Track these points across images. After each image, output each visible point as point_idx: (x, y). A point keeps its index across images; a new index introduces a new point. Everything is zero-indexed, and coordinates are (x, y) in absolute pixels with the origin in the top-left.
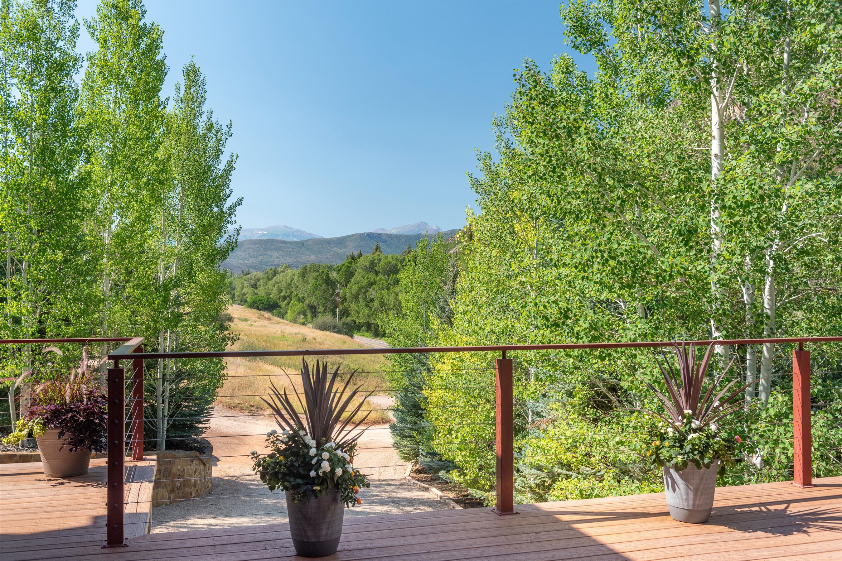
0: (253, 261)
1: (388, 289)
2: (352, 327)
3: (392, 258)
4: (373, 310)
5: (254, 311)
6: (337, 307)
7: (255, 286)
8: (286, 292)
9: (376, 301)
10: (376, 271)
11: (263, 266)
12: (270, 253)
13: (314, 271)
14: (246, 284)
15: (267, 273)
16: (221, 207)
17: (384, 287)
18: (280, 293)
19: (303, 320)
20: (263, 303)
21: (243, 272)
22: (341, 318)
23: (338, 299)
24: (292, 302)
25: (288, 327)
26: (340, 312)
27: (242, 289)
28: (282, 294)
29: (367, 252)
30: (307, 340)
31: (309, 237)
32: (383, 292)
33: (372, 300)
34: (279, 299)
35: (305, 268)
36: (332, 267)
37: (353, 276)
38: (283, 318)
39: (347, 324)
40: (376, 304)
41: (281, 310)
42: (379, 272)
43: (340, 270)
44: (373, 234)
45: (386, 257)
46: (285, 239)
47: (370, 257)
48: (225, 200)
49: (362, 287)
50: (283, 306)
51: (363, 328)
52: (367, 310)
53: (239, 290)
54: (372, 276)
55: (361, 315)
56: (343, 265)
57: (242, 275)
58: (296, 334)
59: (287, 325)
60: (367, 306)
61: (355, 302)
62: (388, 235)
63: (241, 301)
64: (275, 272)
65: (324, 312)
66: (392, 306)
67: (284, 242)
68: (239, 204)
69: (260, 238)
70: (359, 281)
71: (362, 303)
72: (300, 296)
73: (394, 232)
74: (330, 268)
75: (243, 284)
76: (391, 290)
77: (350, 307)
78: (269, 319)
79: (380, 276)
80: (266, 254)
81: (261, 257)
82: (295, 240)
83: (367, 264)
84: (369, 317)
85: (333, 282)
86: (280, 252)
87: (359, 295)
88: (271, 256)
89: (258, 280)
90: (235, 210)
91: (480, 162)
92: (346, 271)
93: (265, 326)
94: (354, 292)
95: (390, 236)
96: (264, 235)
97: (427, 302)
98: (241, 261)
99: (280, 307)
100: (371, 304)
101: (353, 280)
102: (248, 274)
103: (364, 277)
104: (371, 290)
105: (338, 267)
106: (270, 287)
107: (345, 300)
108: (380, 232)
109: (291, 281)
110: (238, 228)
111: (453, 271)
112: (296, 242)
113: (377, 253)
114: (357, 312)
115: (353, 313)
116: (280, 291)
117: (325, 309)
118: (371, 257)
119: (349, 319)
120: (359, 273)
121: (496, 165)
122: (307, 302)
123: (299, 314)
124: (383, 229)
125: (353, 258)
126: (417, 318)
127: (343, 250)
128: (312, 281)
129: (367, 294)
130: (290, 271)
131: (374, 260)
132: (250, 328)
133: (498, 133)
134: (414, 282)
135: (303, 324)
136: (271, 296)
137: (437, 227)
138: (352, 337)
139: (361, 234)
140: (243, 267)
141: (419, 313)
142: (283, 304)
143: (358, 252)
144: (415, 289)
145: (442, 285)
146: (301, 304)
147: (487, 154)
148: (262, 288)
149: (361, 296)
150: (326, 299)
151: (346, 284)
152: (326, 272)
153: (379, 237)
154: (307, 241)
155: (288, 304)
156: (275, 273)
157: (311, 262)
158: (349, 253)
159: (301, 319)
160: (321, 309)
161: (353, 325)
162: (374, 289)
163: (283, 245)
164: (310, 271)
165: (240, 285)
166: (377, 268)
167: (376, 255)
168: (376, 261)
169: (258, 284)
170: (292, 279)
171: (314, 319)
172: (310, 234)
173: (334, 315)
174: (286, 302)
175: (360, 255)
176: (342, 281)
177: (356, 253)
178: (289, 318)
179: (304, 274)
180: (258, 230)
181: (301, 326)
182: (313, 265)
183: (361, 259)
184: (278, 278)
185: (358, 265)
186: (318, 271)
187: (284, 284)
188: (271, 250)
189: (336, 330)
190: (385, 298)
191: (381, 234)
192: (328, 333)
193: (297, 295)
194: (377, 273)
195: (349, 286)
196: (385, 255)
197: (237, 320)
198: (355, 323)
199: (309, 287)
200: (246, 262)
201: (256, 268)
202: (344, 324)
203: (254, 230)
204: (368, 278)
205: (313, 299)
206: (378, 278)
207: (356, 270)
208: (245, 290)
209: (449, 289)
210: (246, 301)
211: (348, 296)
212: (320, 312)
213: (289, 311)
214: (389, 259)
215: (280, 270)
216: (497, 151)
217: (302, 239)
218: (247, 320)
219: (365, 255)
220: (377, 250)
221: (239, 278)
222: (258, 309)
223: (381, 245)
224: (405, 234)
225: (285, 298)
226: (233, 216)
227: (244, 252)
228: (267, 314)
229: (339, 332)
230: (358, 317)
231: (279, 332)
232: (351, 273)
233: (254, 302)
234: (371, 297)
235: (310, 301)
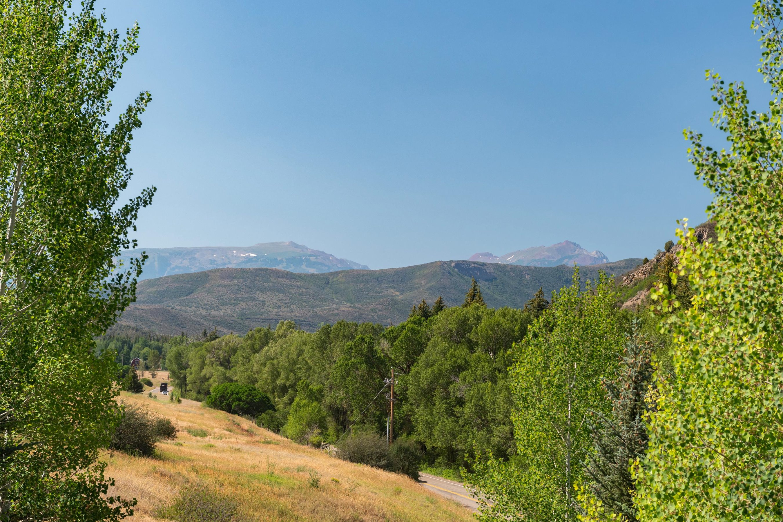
0: (226, 311)
1: (494, 381)
2: (416, 458)
3: (504, 315)
4: (461, 422)
5: (222, 414)
6: (387, 414)
7: (226, 363)
8: (287, 379)
9: (468, 405)
10: (469, 341)
11: (247, 322)
12: (261, 296)
13: (345, 336)
14: (209, 359)
15: (251, 337)
16: (105, 209)
17: (486, 375)
18: (274, 379)
19: (318, 438)
20: (239, 399)
21: (205, 334)
22: (394, 438)
23: (390, 397)
24: (297, 399)
25: (285, 453)
26: (394, 422)
27: (202, 368)
28: (279, 382)
29: (456, 300)
30: (322, 483)
31: (339, 268)
32: (483, 385)
33: (461, 402)
34: (273, 391)
35: (327, 331)
36: (381, 329)
37: (422, 351)
38: (278, 432)
39: (406, 451)
40: (468, 409)
41: (277, 414)
42: (476, 344)
43: (396, 338)
44: (468, 263)
45: (493, 313)
46: (292, 269)
47: (458, 313)
48: (116, 194)
49: (440, 374)
50: (280, 406)
51: (440, 459)
52: (449, 422)
53: (194, 369)
54: (462, 351)
55: (436, 432)
56: (403, 328)
57: (202, 340)
58: (299, 470)
59: (285, 447)
60: (450, 413)
61: (426, 406)
62: (497, 266)
63: (199, 392)
64: (266, 335)
65: (363, 422)
66: (501, 417)
67: (290, 276)
68: (145, 203)
69: (243, 267)
70: (435, 362)
71: (440, 406)
72: (315, 387)
73: (511, 260)
74: (376, 331)
75: (203, 358)
76: (501, 383)
77: (414, 414)
78: (250, 433)
79: (479, 352)
80: (254, 299)
81: (244, 305)
82: (312, 271)
83: (453, 326)
84: (454, 436)
85: (381, 362)
86: (281, 296)
87: (434, 389)
88: (264, 302)
89: (234, 351)
90: (135, 217)
91: (722, 108)
92: (409, 339)
93: (239, 450)
94: (424, 383)
95: (503, 269)
96: (249, 260)
97: (573, 431)
98: (204, 312)
99: (273, 408)
100: (458, 409)
101: (422, 358)
102: (214, 338)
103: (445, 354)
104: (459, 380)
105: (392, 331)
106: (256, 368)
107: (406, 399)
108: (481, 260)
109: (299, 355)
110: (140, 257)
111: (635, 365)
112: (312, 276)
113: (474, 304)
114: (430, 426)
115: (420, 427)
116: (276, 374)
117: (365, 416)
118: (460, 312)
119: (413, 438)
120: (435, 346)
121: (760, 116)
122: (327, 400)
123: (309, 424)
124: (490, 255)
125: (426, 314)
126: (550, 467)
127: (407, 295)
128: (339, 357)
129: (451, 388)
130: (296, 334)
131: (466, 319)
132: (205, 452)
133: (770, 33)
134: (544, 384)
135: (318, 446)
136: (257, 385)
137: (598, 252)
138: (416, 477)
139: (444, 263)
140: (206, 323)
141: (554, 454)
142: (280, 402)
143: (436, 300)
144: (545, 400)
145: (609, 396)
146: (315, 404)
147: (734, 88)
148: (239, 368)
149: (438, 393)
150: (365, 395)
151: (409, 367)
152: (367, 340)
153: (478, 269)
154: (336, 274)
155: (291, 400)
156: (266, 339)
157: (341, 318)
158: (417, 303)
159: (314, 436)
160: (355, 416)
161: (418, 453)
162: (464, 379)
163: (288, 282)
164: (337, 337)
165: (198, 361)
166: (471, 336)
167: (471, 309)
168: (471, 321)
169: (232, 359)
170: (301, 352)
171: (342, 436)
172: (341, 261)
173: (382, 429)
174: (286, 398)
175: (440, 307)
176: (401, 359)
177: (432, 302)
178: (289, 432)
179: (324, 342)
180: (238, 249)
181: (314, 450)
182: (343, 325)
183: (441, 316)
184: (272, 348)
185: (434, 327)
186: (352, 337)
187: (283, 362)
188: (263, 290)
189: (383, 462)
190: (488, 397)
191: (484, 264)
192: (366, 469)
193: (307, 385)
194: (472, 346)
195: (413, 370)
196: (490, 309)
197: (185, 434)
198: (424, 448)
199: (332, 370)
200: (214, 313)
201: (231, 326)
202: (400, 449)
203: (231, 249)
204: (453, 356)
205: (341, 394)
206: (474, 356)
207: (429, 339)
208: (207, 371)
209: (625, 406)
210: (208, 393)
211: (412, 389)
212: (354, 423)
213: (290, 418)
214: (497, 317)
215: (276, 332)
216: (766, 79)
217: (325, 270)
218: (204, 434)
219: (450, 306)
220: (473, 297)
221: (196, 346)
222: (230, 410)
223: (482, 285)
224: (532, 265)
225: (284, 390)
226: (130, 229)
227: (210, 292)
228: (246, 423)
229: (389, 467)
230: (431, 435)
231: (265, 465)
232: (420, 343)
233: (223, 397)
234: (459, 395)
235: (335, 399)
